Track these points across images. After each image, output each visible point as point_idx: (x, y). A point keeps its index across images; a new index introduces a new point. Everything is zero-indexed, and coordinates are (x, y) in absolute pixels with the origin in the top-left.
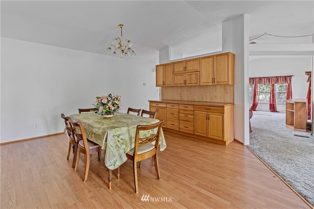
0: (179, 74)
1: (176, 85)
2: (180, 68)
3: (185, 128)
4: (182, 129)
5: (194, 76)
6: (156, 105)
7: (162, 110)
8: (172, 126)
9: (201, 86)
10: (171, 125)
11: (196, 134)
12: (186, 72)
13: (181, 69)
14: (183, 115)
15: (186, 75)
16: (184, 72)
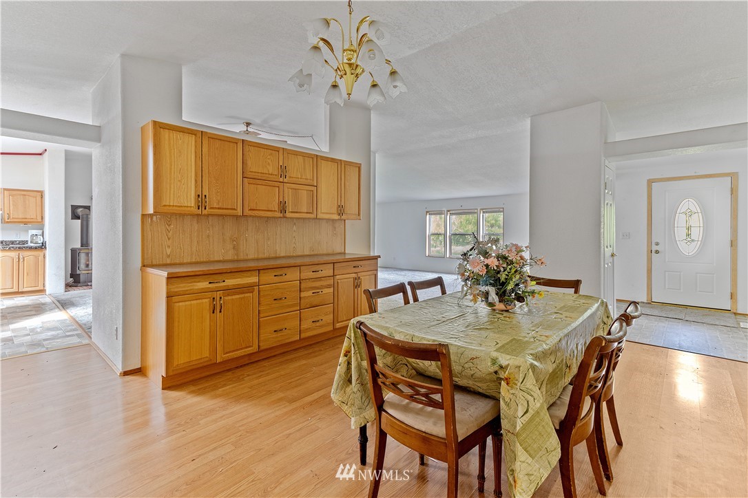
0: (264, 182)
1: (256, 213)
2: (269, 164)
3: (314, 325)
4: (307, 330)
5: (304, 195)
6: (211, 286)
7: (237, 296)
8: (280, 334)
9: (319, 219)
10: (275, 335)
11: (337, 327)
12: (286, 180)
13: (272, 169)
14: (310, 293)
15: (286, 190)
16: (281, 180)
